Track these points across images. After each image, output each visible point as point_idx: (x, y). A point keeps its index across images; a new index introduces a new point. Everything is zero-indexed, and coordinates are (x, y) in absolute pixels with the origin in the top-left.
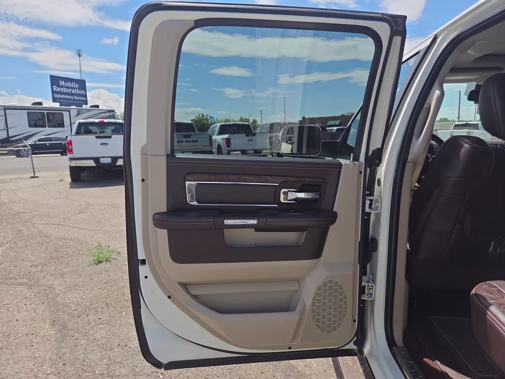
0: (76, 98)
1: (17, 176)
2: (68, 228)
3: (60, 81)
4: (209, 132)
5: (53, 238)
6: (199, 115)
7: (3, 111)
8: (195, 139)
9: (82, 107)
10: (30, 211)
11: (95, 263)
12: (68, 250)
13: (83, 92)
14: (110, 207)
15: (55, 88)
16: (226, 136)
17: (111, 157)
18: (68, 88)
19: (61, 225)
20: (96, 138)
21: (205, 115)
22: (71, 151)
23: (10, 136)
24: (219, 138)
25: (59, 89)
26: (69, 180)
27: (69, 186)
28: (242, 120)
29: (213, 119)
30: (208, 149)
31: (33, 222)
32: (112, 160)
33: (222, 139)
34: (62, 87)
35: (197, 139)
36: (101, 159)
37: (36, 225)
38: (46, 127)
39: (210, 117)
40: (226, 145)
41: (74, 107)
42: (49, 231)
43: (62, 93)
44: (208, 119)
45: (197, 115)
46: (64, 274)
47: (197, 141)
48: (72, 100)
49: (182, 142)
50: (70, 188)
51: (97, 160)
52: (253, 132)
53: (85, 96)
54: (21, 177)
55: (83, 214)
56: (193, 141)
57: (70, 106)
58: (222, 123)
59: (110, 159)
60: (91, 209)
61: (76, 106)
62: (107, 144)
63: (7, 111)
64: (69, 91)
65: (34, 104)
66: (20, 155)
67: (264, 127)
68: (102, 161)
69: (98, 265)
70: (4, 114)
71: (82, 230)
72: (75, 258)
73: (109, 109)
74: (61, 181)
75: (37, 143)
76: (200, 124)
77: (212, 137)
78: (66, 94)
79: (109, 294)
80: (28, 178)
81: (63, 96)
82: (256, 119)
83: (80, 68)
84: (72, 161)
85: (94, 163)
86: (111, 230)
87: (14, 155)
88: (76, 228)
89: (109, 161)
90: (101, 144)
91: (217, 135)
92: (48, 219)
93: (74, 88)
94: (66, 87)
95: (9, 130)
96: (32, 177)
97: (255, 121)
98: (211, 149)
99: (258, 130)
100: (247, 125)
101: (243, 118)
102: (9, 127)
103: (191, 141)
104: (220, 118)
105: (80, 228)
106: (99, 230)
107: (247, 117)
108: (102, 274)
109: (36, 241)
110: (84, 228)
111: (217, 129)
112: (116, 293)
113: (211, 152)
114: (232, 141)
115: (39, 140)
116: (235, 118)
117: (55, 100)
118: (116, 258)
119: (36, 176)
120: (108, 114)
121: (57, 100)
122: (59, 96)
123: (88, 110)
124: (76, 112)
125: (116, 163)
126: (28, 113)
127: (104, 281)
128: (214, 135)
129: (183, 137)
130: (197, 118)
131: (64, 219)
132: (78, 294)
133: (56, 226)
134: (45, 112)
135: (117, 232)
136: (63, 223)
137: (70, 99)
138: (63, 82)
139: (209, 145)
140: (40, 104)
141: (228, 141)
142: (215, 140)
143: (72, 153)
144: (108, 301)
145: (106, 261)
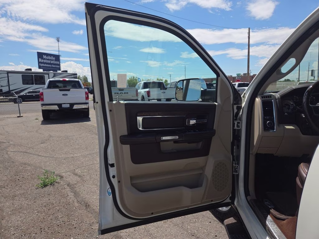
0: (53, 66)
1: (9, 116)
2: (30, 155)
3: (44, 56)
4: (137, 87)
5: (17, 164)
6: (131, 77)
7: (7, 74)
8: (126, 92)
9: (57, 72)
10: (9, 141)
11: (41, 187)
12: (25, 174)
13: (58, 63)
14: (64, 138)
15: (40, 60)
16: (147, 90)
17: (70, 104)
18: (49, 60)
19: (27, 153)
20: (59, 91)
21: (135, 78)
22: (42, 100)
23: (11, 89)
24: (142, 91)
25: (42, 60)
26: (41, 119)
27: (41, 123)
28: (158, 80)
29: (139, 80)
30: (135, 98)
31: (8, 150)
32: (70, 105)
33: (145, 92)
34: (45, 59)
35: (127, 92)
36: (63, 105)
37: (9, 153)
38: (33, 84)
39: (138, 78)
40: (147, 96)
41: (52, 72)
42: (16, 158)
43: (44, 63)
44: (137, 80)
45: (130, 77)
46: (15, 197)
47: (128, 93)
48: (51, 68)
49: (118, 93)
50: (41, 124)
51: (60, 105)
52: (165, 87)
53: (59, 65)
54: (12, 116)
55: (45, 144)
56: (125, 93)
57: (49, 71)
58: (145, 81)
59: (69, 105)
60: (50, 140)
61: (53, 71)
62: (67, 95)
63: (9, 74)
64: (49, 62)
65: (27, 70)
66: (17, 102)
67: (172, 84)
68: (63, 106)
69: (44, 189)
70: (7, 76)
71: (40, 157)
72: (28, 181)
73: (74, 73)
74: (37, 119)
75: (27, 94)
76: (132, 82)
77: (138, 90)
78: (47, 63)
79: (45, 218)
80: (16, 117)
81: (45, 65)
82: (167, 80)
83: (59, 49)
84: (43, 106)
85: (58, 108)
86: (60, 157)
87: (13, 102)
88: (36, 155)
89: (68, 106)
90: (63, 95)
91: (141, 89)
92: (19, 147)
93: (52, 60)
94: (47, 60)
95: (10, 86)
96: (18, 117)
97: (166, 81)
98: (137, 99)
99: (169, 86)
100: (161, 83)
101: (159, 79)
102: (10, 84)
103: (123, 93)
104: (144, 79)
105: (39, 155)
106: (52, 157)
107: (162, 78)
108: (45, 197)
109: (4, 165)
110: (42, 155)
111: (142, 85)
112: (51, 217)
113: (137, 100)
114: (151, 94)
115: (29, 93)
116: (153, 78)
117: (40, 67)
118: (59, 181)
119: (21, 116)
120: (73, 76)
121: (41, 68)
122: (43, 65)
123: (60, 74)
124: (53, 75)
125: (73, 108)
126: (22, 75)
127: (44, 204)
128: (139, 89)
129: (118, 90)
130: (130, 79)
131: (30, 148)
132: (21, 217)
133: (22, 153)
134: (33, 75)
135: (65, 159)
136: (28, 151)
137: (49, 67)
138: (46, 56)
139: (136, 96)
140: (31, 70)
141: (148, 93)
142: (140, 93)
143: (43, 101)
144: (43, 226)
145: (51, 184)
